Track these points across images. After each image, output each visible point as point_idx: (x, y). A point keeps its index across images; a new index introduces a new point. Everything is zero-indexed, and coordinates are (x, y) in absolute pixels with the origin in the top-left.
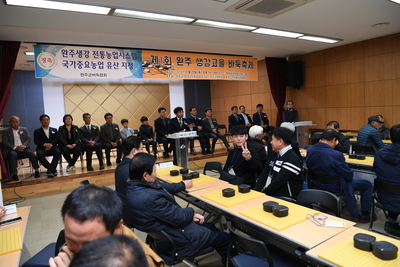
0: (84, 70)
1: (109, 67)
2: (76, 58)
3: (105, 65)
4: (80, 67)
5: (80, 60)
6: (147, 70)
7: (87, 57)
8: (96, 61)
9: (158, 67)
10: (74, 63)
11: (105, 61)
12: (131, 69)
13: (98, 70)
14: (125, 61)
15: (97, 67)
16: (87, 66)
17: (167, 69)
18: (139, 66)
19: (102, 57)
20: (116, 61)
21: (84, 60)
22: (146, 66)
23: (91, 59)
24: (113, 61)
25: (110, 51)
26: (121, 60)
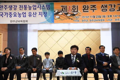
0: (13, 18)
1: (30, 15)
2: (8, 11)
3: (27, 14)
4: (11, 16)
5: (10, 11)
6: (57, 17)
7: (15, 9)
8: (21, 12)
9: (67, 14)
10: (6, 14)
11: (27, 12)
12: (45, 16)
13: (22, 18)
14: (41, 11)
15: (22, 16)
16: (15, 16)
17: (74, 15)
18: (51, 14)
19: (25, 9)
20: (35, 11)
21: (13, 11)
22: (57, 14)
23: (18, 11)
24: (32, 11)
25: (31, 4)
26: (38, 10)
